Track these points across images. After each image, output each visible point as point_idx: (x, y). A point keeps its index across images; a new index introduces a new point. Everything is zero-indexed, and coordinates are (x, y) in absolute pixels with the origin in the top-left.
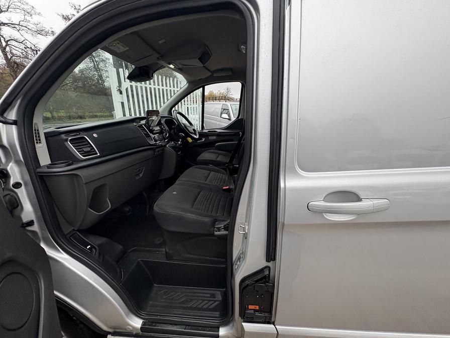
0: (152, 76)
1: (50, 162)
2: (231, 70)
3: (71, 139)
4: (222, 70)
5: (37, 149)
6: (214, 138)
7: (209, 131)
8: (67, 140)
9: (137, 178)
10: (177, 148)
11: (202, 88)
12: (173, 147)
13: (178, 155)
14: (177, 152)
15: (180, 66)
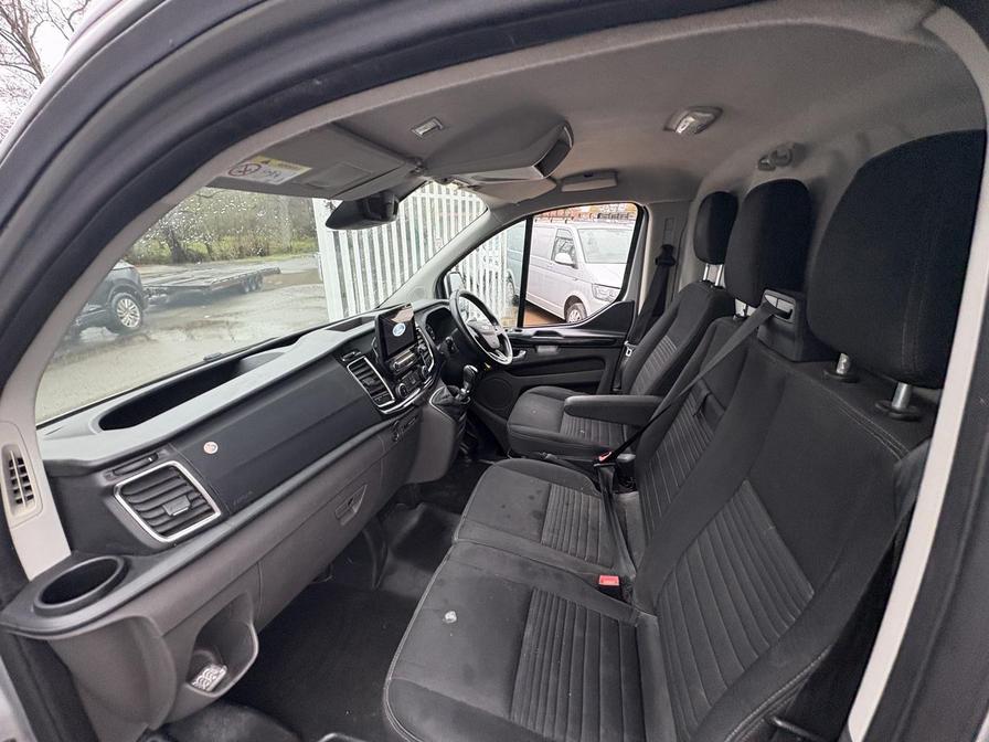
0: (396, 212)
1: (67, 553)
2: (613, 173)
3: (124, 488)
4: (588, 175)
5: (12, 531)
6: (552, 349)
7: (538, 333)
8: (110, 491)
9: (344, 522)
10: (457, 406)
11: (524, 223)
12: (447, 407)
13: (457, 423)
14: (455, 417)
15: (475, 183)
